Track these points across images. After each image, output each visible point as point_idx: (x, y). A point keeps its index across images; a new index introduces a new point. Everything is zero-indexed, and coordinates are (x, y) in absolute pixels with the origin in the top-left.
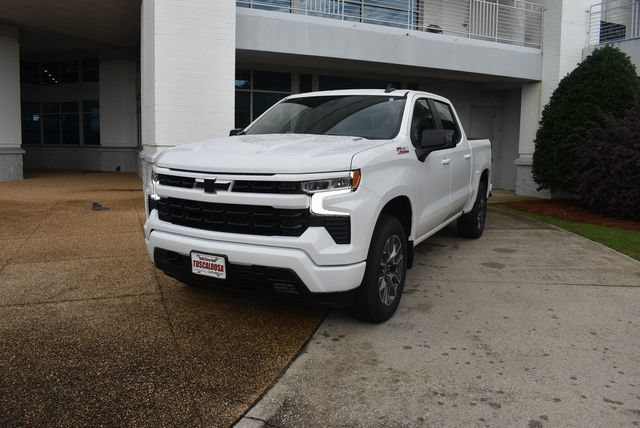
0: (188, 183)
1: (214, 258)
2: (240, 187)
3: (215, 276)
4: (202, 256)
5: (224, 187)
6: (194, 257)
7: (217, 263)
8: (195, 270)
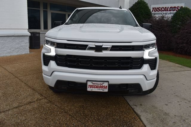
0: (84, 47)
1: (102, 83)
2: (114, 48)
3: (102, 91)
4: (94, 82)
5: (106, 49)
6: (89, 83)
7: (103, 85)
8: (89, 89)
